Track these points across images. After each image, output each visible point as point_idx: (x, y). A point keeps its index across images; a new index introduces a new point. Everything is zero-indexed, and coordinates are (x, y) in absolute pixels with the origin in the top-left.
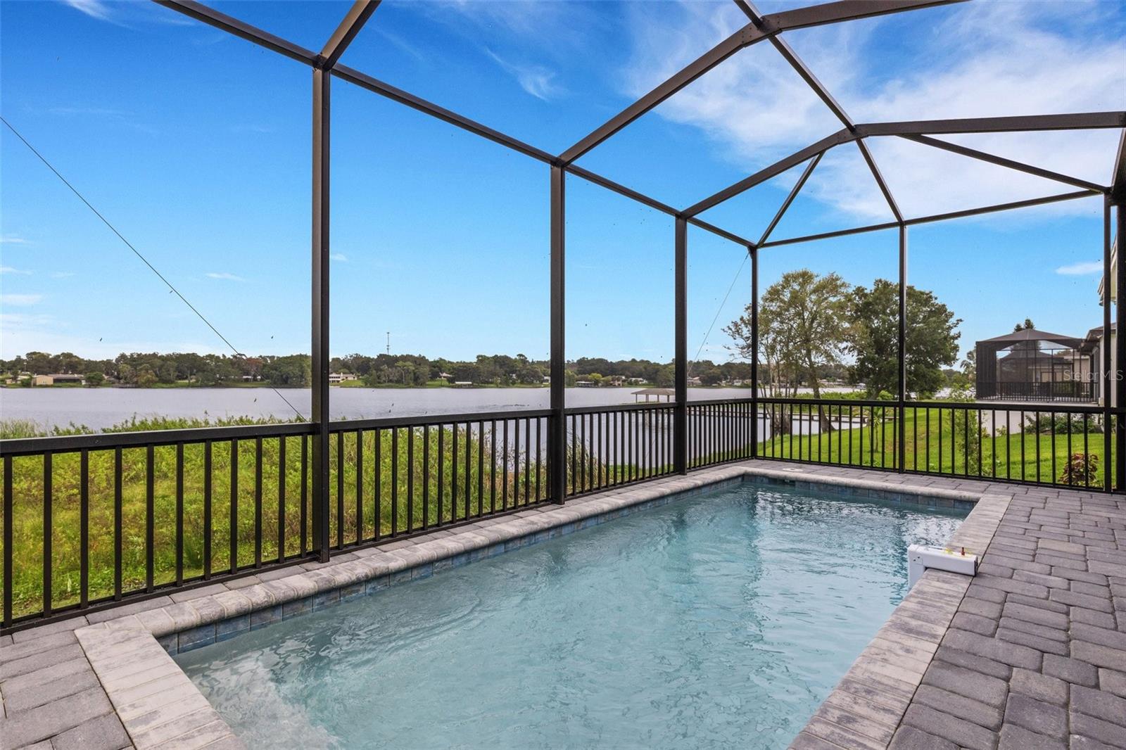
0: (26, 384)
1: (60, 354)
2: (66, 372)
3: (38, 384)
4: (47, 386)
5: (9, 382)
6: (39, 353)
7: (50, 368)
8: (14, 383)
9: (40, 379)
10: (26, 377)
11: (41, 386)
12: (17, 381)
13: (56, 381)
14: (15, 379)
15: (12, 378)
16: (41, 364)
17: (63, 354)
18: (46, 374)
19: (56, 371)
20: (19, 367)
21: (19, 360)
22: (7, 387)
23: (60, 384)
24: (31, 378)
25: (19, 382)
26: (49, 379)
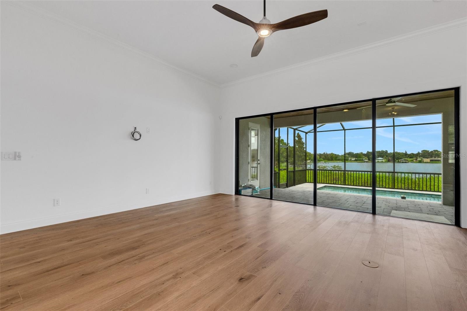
0: (420, 162)
1: (433, 150)
2: (435, 157)
3: (424, 162)
4: (427, 163)
5: (414, 161)
6: (426, 150)
7: (429, 156)
8: (416, 161)
9: (425, 160)
10: (420, 159)
11: (426, 163)
12: (417, 161)
13: (431, 161)
14: (416, 160)
15: (415, 160)
16: (426, 155)
17: (434, 150)
18: (427, 158)
19: (431, 157)
20: (419, 155)
21: (419, 153)
22: (414, 162)
23: (432, 162)
24: (422, 160)
25: (418, 161)
26: (428, 160)
